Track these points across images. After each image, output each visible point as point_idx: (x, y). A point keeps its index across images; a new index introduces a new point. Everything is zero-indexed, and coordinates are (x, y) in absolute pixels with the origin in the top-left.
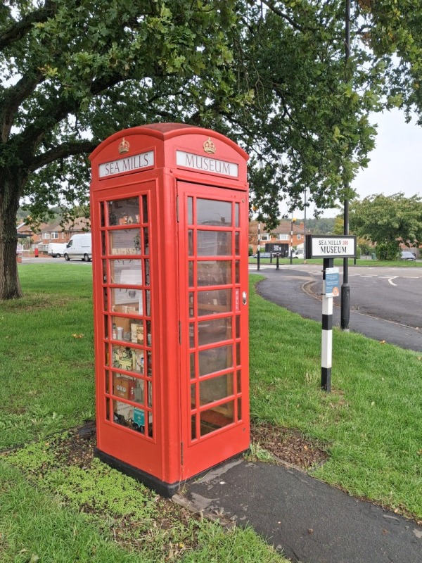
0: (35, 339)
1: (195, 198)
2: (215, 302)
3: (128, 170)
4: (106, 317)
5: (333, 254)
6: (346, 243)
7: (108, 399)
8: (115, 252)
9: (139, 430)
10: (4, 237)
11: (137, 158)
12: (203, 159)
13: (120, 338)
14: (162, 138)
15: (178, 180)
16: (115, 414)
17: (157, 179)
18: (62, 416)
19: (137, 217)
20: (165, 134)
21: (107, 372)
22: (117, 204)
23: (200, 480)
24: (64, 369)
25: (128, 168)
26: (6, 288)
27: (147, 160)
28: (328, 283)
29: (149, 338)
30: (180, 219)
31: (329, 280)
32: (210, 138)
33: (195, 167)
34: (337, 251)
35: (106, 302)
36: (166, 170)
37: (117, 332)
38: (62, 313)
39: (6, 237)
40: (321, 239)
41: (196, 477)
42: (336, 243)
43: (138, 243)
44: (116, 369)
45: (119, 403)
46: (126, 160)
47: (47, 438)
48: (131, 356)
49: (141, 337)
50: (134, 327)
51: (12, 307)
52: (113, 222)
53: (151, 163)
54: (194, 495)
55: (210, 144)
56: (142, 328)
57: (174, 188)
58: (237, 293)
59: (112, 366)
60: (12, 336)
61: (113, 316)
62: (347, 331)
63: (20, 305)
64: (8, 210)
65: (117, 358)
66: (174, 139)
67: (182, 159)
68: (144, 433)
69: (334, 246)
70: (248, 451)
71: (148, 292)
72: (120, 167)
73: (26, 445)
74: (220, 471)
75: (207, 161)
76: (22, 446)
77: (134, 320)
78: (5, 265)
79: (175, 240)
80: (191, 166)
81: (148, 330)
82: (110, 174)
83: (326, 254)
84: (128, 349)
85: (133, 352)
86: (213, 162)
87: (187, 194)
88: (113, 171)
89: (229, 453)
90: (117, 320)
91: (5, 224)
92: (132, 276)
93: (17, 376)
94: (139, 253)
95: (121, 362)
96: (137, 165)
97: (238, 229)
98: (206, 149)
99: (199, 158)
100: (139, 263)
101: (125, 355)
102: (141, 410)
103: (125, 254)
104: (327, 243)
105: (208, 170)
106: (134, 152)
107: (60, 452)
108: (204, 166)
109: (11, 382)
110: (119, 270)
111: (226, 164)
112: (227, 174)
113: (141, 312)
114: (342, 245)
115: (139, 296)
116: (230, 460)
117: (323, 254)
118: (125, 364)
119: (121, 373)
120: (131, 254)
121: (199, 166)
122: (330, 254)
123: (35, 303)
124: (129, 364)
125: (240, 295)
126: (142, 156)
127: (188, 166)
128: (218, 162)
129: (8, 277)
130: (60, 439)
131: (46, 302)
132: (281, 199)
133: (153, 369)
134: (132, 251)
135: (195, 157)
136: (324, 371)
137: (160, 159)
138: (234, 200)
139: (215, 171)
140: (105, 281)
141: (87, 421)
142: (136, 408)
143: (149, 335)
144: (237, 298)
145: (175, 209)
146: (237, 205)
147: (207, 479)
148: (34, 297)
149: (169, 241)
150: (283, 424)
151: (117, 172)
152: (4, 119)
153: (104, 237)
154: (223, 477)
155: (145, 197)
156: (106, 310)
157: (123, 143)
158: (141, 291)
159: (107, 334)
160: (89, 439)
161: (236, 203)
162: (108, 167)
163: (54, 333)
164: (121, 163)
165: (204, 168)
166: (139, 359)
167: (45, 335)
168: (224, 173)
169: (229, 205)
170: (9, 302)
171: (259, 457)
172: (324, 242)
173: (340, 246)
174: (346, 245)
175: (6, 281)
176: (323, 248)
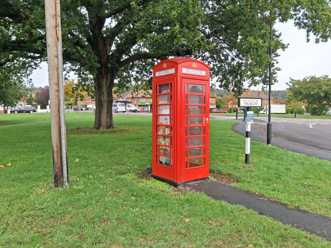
0: (123, 144)
1: (188, 84)
2: (197, 122)
3: (166, 74)
4: (157, 126)
5: (251, 105)
6: (257, 101)
7: (157, 156)
8: (160, 103)
9: (168, 165)
10: (107, 100)
11: (169, 70)
12: (192, 70)
13: (161, 134)
14: (177, 64)
15: (182, 78)
16: (159, 161)
17: (175, 78)
18: (138, 166)
19: (168, 90)
20: (178, 63)
21: (157, 145)
22: (161, 86)
23: (189, 183)
24: (137, 154)
26: (107, 124)
27: (172, 71)
28: (248, 118)
29: (172, 133)
30: (183, 91)
31: (248, 116)
32: (195, 62)
33: (189, 73)
34: (252, 104)
35: (157, 121)
36: (179, 75)
37: (160, 132)
38: (134, 135)
39: (108, 99)
40: (245, 99)
41: (187, 182)
42: (252, 101)
43: (168, 100)
44: (160, 144)
45: (161, 157)
46: (165, 71)
47: (133, 172)
48: (165, 139)
49: (169, 132)
50: (166, 129)
51: (111, 132)
52: (160, 92)
53: (174, 72)
54: (186, 187)
55: (194, 65)
56: (169, 129)
57: (181, 81)
58: (204, 118)
59: (159, 144)
60: (113, 142)
61: (159, 125)
62: (270, 145)
63: (114, 132)
64: (109, 87)
65: (160, 141)
66: (181, 64)
67: (184, 71)
69: (251, 102)
70: (208, 178)
71: (171, 116)
73: (126, 173)
74: (196, 182)
75: (194, 71)
76: (125, 174)
77: (167, 126)
78: (107, 113)
79: (181, 98)
80: (188, 73)
81: (171, 130)
82: (159, 75)
83: (247, 105)
84: (164, 137)
85: (166, 138)
86: (196, 71)
87: (185, 82)
88: (160, 74)
89: (200, 176)
90: (161, 127)
91: (108, 93)
92: (166, 111)
93: (118, 156)
94: (169, 103)
95: (162, 142)
96: (169, 72)
97: (205, 95)
98: (193, 66)
99: (191, 70)
100: (168, 107)
101: (163, 139)
102: (168, 158)
103: (164, 103)
104: (248, 101)
105: (194, 74)
106: (168, 68)
107: (139, 176)
109: (117, 157)
110: (162, 110)
111: (201, 71)
112: (201, 75)
113: (169, 124)
114: (255, 102)
115: (168, 117)
116: (200, 179)
117: (246, 105)
118: (163, 143)
119: (162, 145)
120: (166, 103)
121: (191, 72)
122: (249, 105)
123: (121, 131)
124: (164, 142)
125: (206, 119)
126: (171, 70)
127: (186, 73)
128: (198, 71)
129: (108, 118)
130: (138, 173)
131: (126, 130)
132: (244, 81)
133: (173, 144)
134: (166, 102)
135: (189, 69)
136: (246, 155)
137: (176, 71)
138: (204, 84)
139: (197, 74)
140: (157, 113)
141: (148, 169)
142: (167, 157)
143: (172, 131)
144: (204, 120)
145: (181, 88)
146: (205, 86)
147: (191, 183)
148: (120, 128)
149: (179, 99)
150: (225, 172)
151: (162, 75)
152: (109, 44)
153: (157, 97)
154: (197, 184)
155: (171, 84)
156: (157, 124)
157: (164, 65)
158: (169, 116)
159: (157, 132)
160: (149, 174)
161: (205, 85)
162: (159, 73)
163: (131, 142)
164: (163, 72)
165: (193, 73)
166: (168, 141)
167: (128, 143)
168: (200, 74)
169: (202, 86)
170: (109, 130)
171: (212, 180)
172: (246, 101)
173: (254, 102)
174: (257, 102)
175: (107, 120)
176: (246, 103)
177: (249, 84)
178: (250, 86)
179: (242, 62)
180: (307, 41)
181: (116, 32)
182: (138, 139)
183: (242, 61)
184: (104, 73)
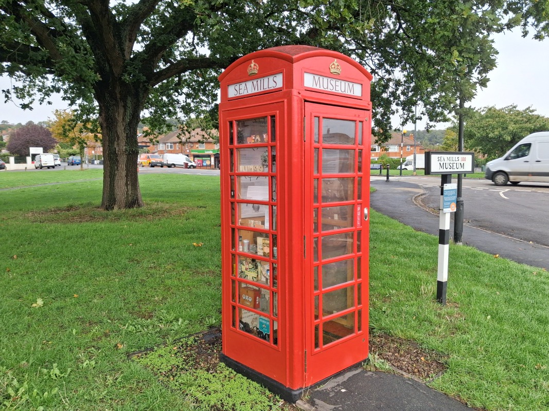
0: (157, 248)
1: (321, 118)
2: (336, 217)
3: (256, 91)
4: (233, 230)
5: (452, 170)
6: (464, 159)
7: (234, 308)
8: (242, 169)
9: (264, 338)
10: (126, 149)
11: (266, 79)
12: (329, 79)
13: (246, 250)
14: (291, 61)
15: (305, 101)
16: (241, 322)
17: (286, 100)
18: (187, 322)
19: (265, 136)
20: (294, 57)
21: (233, 281)
22: (242, 123)
23: (322, 387)
24: (186, 275)
25: (256, 89)
26: (127, 197)
27: (277, 82)
28: (446, 199)
29: (275, 252)
30: (307, 138)
31: (447, 196)
32: (336, 60)
33: (322, 88)
34: (455, 167)
35: (233, 215)
36: (295, 92)
37: (243, 245)
38: (181, 223)
39: (128, 149)
40: (440, 156)
41: (319, 384)
42: (454, 159)
43: (265, 161)
44: (242, 279)
45: (244, 311)
46: (255, 82)
47: (175, 342)
48: (257, 267)
49: (267, 250)
50: (260, 240)
51: (134, 216)
52: (241, 139)
53: (280, 84)
54: (317, 401)
55: (336, 65)
56: (268, 242)
57: (301, 109)
58: (359, 209)
59: (238, 276)
60: (135, 244)
61: (240, 229)
62: (460, 244)
63: (141, 215)
64: (130, 124)
65: (244, 269)
66: (301, 61)
67: (309, 81)
68: (268, 341)
69: (452, 162)
70: (367, 361)
71: (275, 208)
72: (248, 88)
73: (156, 348)
74: (341, 379)
75: (333, 82)
76: (152, 349)
77: (258, 233)
78: (127, 176)
79: (302, 158)
80: (318, 87)
81: (274, 243)
82: (238, 95)
83: (445, 170)
84: (253, 260)
85: (258, 264)
86: (338, 83)
87: (314, 114)
88: (241, 91)
89: (349, 362)
90: (243, 233)
91: (127, 137)
92: (259, 191)
93: (143, 283)
94: (266, 170)
95: (247, 273)
96: (266, 86)
97: (361, 147)
98: (332, 71)
99: (325, 79)
100: (266, 180)
101: (251, 266)
102: (266, 319)
103: (253, 171)
104: (446, 159)
105: (334, 91)
106: (263, 74)
107: (187, 356)
108: (330, 87)
109: (138, 287)
110: (246, 186)
111: (351, 84)
112: (352, 94)
113: (267, 226)
114: (460, 162)
115: (265, 210)
116: (349, 369)
117: (442, 170)
118: (251, 275)
119: (247, 282)
120: (258, 171)
121: (325, 87)
122: (448, 170)
123: (155, 212)
124: (255, 275)
125: (362, 211)
126: (271, 78)
127: (315, 87)
128: (343, 83)
129: (129, 187)
130: (186, 344)
131: (165, 211)
132: (393, 113)
133: (278, 281)
134: (258, 168)
135: (321, 78)
136: (440, 284)
137: (288, 81)
138: (358, 119)
139: (340, 92)
140: (233, 196)
141: (211, 327)
142: (262, 317)
143: (275, 248)
144: (359, 214)
145: (302, 129)
146: (360, 124)
147: (328, 386)
148: (154, 207)
149: (295, 160)
150: (400, 335)
151: (246, 93)
152: (127, 37)
153: (232, 153)
154: (344, 384)
155: (273, 116)
156: (232, 223)
157: (252, 65)
158: (268, 207)
159: (234, 245)
160: (213, 344)
161: (360, 121)
162: (237, 88)
163: (175, 241)
164: (249, 84)
165: (330, 89)
166: (264, 270)
167: (167, 243)
168: (348, 93)
169: (353, 124)
170: (131, 211)
171: (378, 366)
172: (442, 158)
173: (457, 162)
174: (464, 162)
175: (128, 191)
176: (442, 164)
177: (402, 120)
178: (403, 124)
179: (390, 78)
180: (522, 34)
181: (141, 12)
182: (190, 233)
183: (390, 76)
184: (118, 96)
